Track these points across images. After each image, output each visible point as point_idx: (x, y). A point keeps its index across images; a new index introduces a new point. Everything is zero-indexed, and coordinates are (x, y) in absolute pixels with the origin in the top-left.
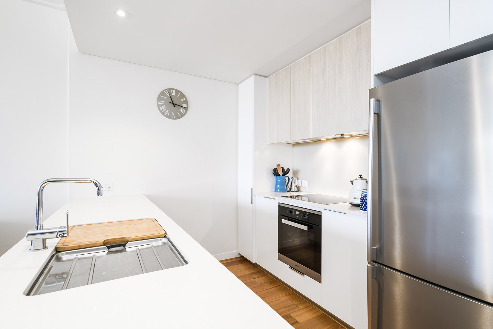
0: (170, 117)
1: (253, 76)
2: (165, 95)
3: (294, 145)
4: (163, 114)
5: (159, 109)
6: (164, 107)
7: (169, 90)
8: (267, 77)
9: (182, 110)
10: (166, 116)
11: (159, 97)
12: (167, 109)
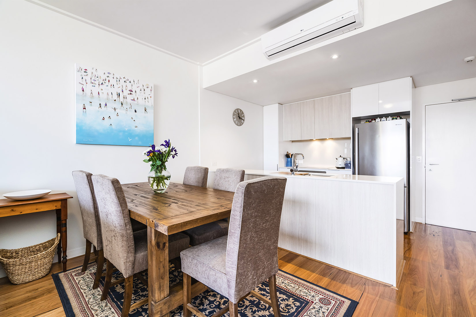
0: (237, 125)
1: (278, 104)
2: (236, 112)
3: (293, 141)
4: (235, 123)
5: (234, 120)
6: (235, 119)
7: (238, 109)
8: (282, 105)
9: (242, 121)
10: (236, 124)
11: (234, 114)
12: (237, 120)
